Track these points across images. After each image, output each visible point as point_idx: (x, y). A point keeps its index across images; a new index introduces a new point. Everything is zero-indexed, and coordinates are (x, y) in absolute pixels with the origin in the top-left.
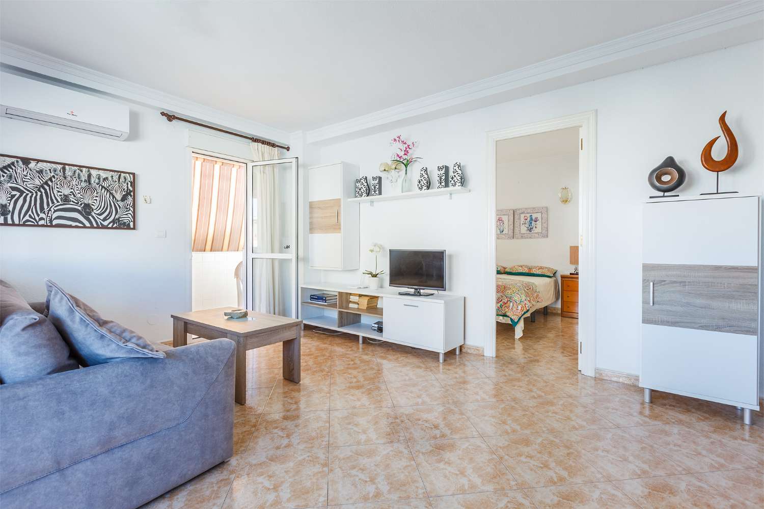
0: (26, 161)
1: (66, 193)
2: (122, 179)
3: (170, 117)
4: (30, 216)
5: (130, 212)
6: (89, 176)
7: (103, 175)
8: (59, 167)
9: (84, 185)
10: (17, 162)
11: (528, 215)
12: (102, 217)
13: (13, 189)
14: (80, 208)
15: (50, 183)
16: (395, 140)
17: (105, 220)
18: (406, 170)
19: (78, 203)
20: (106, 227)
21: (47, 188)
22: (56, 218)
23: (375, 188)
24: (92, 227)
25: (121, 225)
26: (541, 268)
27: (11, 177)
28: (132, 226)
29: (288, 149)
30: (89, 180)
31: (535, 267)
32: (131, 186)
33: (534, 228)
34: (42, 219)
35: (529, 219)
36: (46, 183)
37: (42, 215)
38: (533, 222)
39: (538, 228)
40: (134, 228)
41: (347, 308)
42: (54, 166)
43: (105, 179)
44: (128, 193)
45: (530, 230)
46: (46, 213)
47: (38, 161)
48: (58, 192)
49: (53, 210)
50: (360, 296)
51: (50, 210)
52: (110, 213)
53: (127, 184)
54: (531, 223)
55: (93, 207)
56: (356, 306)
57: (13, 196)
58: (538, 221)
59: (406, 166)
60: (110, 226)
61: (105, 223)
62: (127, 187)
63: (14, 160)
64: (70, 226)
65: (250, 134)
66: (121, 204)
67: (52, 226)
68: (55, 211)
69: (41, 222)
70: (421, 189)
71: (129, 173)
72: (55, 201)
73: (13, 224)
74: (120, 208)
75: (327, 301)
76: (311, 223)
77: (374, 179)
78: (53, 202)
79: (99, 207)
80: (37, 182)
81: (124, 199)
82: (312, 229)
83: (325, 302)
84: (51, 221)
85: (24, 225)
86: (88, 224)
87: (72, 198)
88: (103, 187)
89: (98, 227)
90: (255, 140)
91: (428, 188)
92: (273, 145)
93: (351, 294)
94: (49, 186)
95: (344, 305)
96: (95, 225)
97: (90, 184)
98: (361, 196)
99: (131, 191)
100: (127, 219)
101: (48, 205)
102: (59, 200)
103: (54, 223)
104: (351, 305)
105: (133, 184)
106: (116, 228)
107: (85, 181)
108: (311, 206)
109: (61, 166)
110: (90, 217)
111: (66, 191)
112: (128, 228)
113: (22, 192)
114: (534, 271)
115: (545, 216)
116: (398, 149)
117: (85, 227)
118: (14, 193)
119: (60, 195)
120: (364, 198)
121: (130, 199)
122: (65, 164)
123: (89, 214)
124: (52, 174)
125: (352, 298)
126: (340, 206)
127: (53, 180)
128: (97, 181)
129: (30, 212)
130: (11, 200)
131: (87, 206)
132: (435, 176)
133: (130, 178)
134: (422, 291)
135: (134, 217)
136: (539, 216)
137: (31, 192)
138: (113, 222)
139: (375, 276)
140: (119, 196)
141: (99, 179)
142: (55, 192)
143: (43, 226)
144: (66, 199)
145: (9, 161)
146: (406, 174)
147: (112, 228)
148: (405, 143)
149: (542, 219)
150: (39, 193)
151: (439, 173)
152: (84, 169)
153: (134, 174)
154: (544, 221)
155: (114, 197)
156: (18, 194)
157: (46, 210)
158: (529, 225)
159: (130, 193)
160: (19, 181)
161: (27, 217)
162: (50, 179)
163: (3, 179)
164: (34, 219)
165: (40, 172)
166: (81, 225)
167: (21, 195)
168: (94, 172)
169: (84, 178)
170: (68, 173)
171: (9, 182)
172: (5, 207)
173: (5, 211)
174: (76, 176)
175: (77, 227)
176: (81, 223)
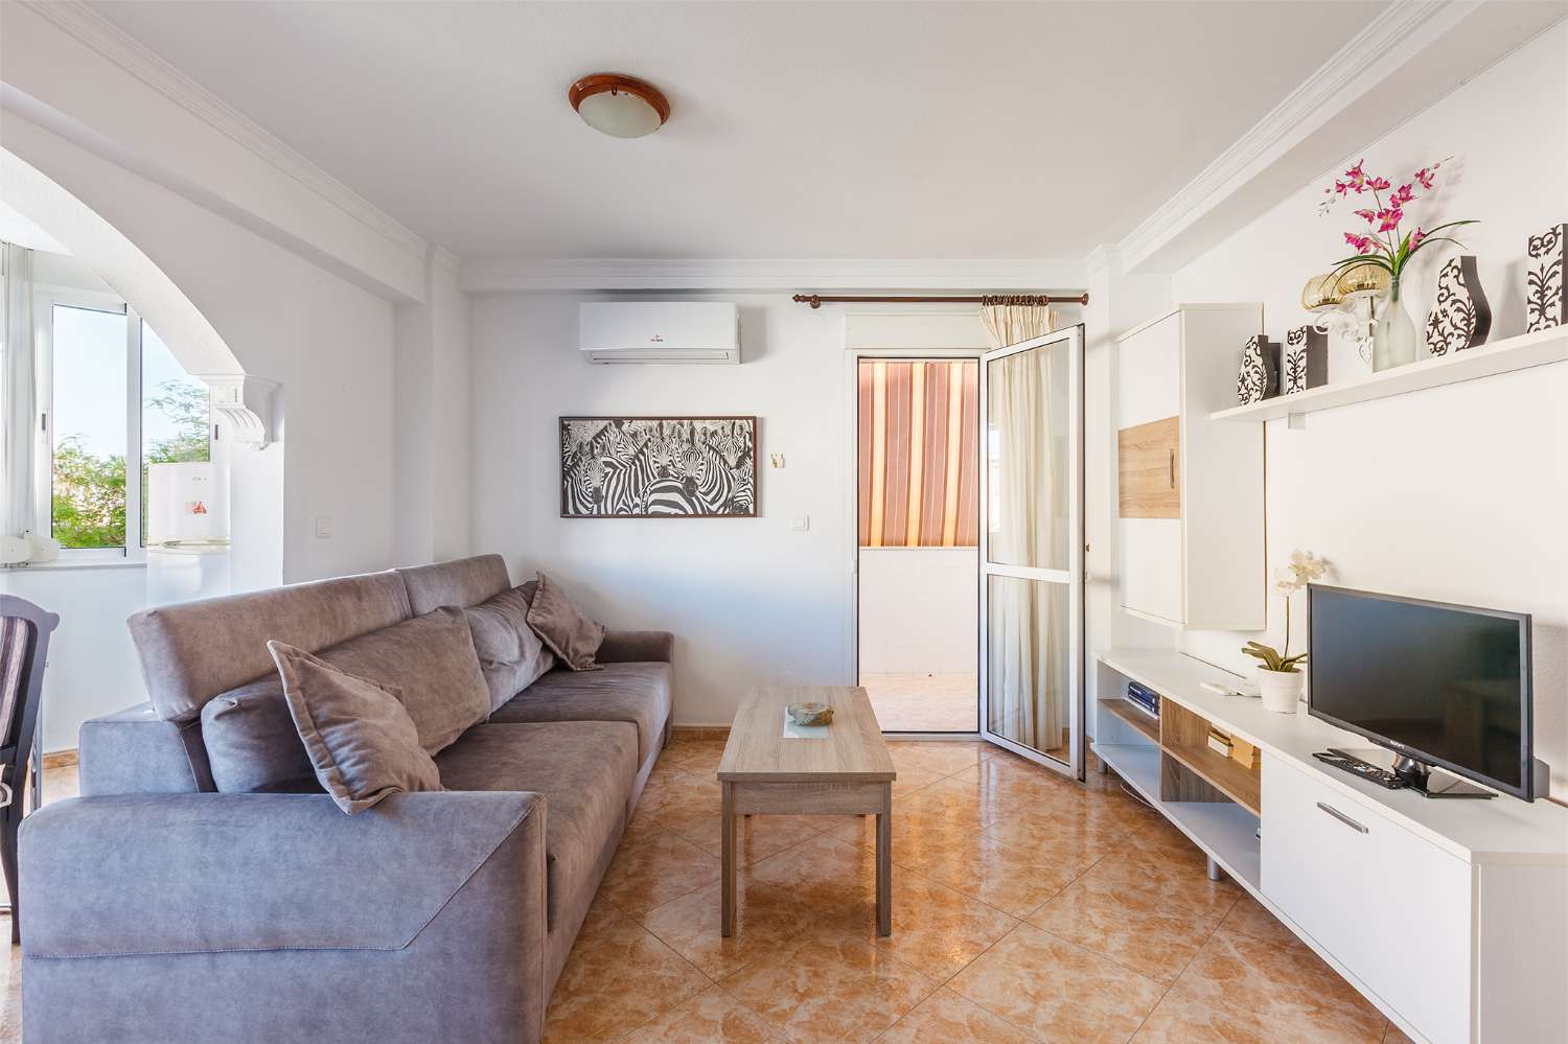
0: (619, 422)
1: (664, 464)
2: (737, 428)
3: (816, 301)
4: (624, 503)
5: (749, 486)
6: (692, 433)
7: (711, 426)
8: (655, 424)
9: (686, 446)
10: (610, 425)
12: (709, 498)
13: (607, 464)
14: (681, 486)
15: (645, 450)
17: (713, 502)
19: (678, 478)
20: (713, 515)
21: (642, 458)
22: (654, 503)
23: (1295, 367)
24: (697, 515)
25: (736, 510)
27: (603, 448)
28: (752, 512)
29: (1084, 300)
30: (691, 441)
32: (751, 440)
34: (636, 505)
36: (641, 451)
37: (637, 500)
40: (755, 515)
42: (649, 423)
43: (714, 433)
44: (746, 454)
46: (641, 496)
47: (631, 419)
48: (655, 462)
49: (649, 492)
51: (645, 492)
52: (721, 488)
53: (745, 437)
55: (697, 481)
57: (607, 474)
59: (1394, 270)
60: (720, 512)
61: (714, 508)
62: (745, 443)
63: (606, 422)
64: (668, 516)
65: (977, 291)
66: (736, 473)
67: (647, 516)
68: (652, 493)
69: (637, 511)
70: (1440, 348)
71: (747, 418)
72: (651, 477)
73: (607, 516)
74: (734, 479)
76: (1122, 490)
77: (1292, 337)
78: (649, 480)
79: (705, 482)
80: (632, 451)
81: (739, 465)
82: (1126, 506)
84: (646, 508)
85: (617, 516)
86: (691, 512)
87: (671, 470)
88: (711, 447)
89: (704, 515)
90: (992, 300)
92: (1041, 301)
94: (644, 454)
96: (700, 512)
97: (693, 444)
98: (1248, 397)
99: (750, 450)
100: (744, 497)
101: (643, 484)
102: (656, 475)
103: (652, 509)
105: (754, 436)
106: (728, 515)
107: (688, 441)
108: (1125, 443)
109: (658, 422)
110: (694, 498)
111: (664, 460)
112: (747, 514)
113: (615, 468)
117: (687, 515)
118: (607, 470)
119: (658, 467)
120: (1256, 404)
121: (749, 462)
122: (662, 419)
123: (692, 493)
124: (648, 436)
126: (1179, 439)
127: (649, 444)
128: (703, 438)
129: (624, 497)
130: (603, 481)
131: (690, 481)
133: (748, 426)
135: (755, 495)
137: (625, 467)
138: (725, 505)
140: (732, 462)
141: (705, 434)
142: (652, 463)
143: (637, 516)
144: (664, 473)
145: (602, 424)
147: (723, 515)
150: (634, 467)
152: (686, 422)
153: (754, 419)
155: (725, 462)
156: (611, 470)
157: (641, 492)
159: (751, 453)
160: (612, 451)
161: (621, 505)
162: (646, 445)
163: (596, 451)
164: (628, 506)
165: (634, 435)
166: (681, 513)
167: (614, 473)
168: (698, 425)
169: (686, 436)
170: (667, 432)
171: (602, 455)
172: (597, 490)
173: (597, 496)
174: (676, 434)
175: (676, 516)
176: (682, 508)
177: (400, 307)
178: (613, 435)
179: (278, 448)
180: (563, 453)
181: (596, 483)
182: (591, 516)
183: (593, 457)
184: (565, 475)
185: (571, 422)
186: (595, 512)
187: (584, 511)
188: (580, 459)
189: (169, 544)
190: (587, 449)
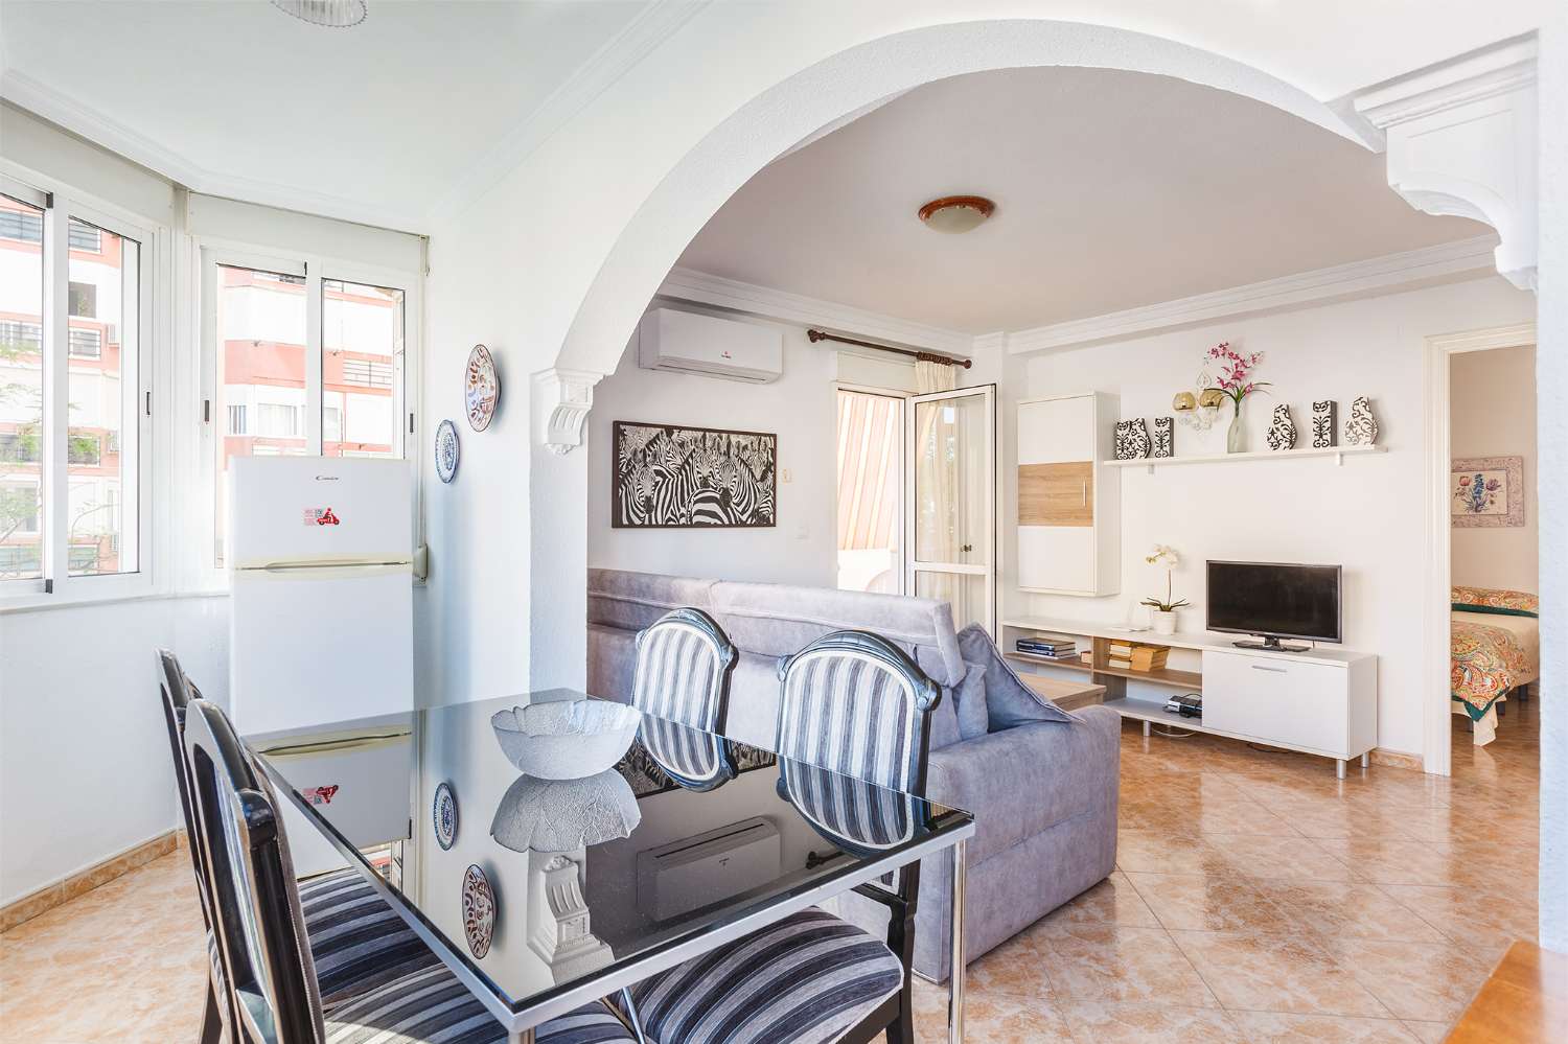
0: (669, 430)
1: (705, 475)
2: (762, 444)
3: (818, 337)
4: (672, 514)
5: (770, 498)
6: (728, 445)
7: (743, 441)
8: (700, 434)
9: (723, 459)
10: (662, 433)
11: (1472, 475)
12: (740, 509)
13: (658, 473)
14: (718, 496)
15: (690, 460)
16: (1214, 351)
17: (743, 513)
18: (1237, 409)
19: (716, 489)
20: (743, 524)
21: (688, 468)
22: (699, 512)
23: (1161, 440)
24: (730, 525)
25: (763, 520)
26: (1510, 595)
27: (655, 456)
28: (772, 522)
29: (968, 364)
30: (727, 454)
31: (1492, 593)
32: (772, 455)
33: (1488, 505)
34: (682, 515)
35: (1473, 484)
36: (687, 461)
37: (683, 510)
38: (1485, 491)
39: (1499, 502)
40: (774, 525)
41: (1107, 667)
42: (695, 434)
43: (745, 448)
44: (768, 468)
45: (1477, 508)
46: (687, 506)
47: (681, 429)
48: (698, 473)
49: (692, 502)
50: (1134, 645)
51: (690, 502)
52: (748, 504)
53: (768, 453)
54: (1479, 492)
55: (731, 493)
56: (1126, 665)
57: (657, 483)
58: (1499, 489)
59: (1237, 400)
60: (749, 522)
61: (744, 518)
62: (768, 458)
63: (658, 430)
64: (708, 525)
65: (916, 348)
66: (760, 486)
67: (691, 526)
68: (696, 502)
69: (683, 521)
70: (1275, 447)
71: (770, 436)
72: (695, 488)
73: (657, 526)
74: (759, 492)
75: (1057, 654)
76: (1021, 507)
77: (1158, 423)
78: (693, 490)
79: (737, 495)
80: (679, 461)
81: (763, 478)
82: (1023, 518)
83: (1053, 655)
84: (690, 518)
85: (666, 526)
86: (726, 521)
87: (711, 481)
88: (742, 461)
89: (737, 525)
90: (923, 356)
91: (1292, 444)
92: (947, 361)
93: (1111, 641)
94: (689, 464)
95: (1102, 661)
96: (734, 522)
97: (729, 457)
98: (1134, 455)
99: (771, 465)
100: (766, 510)
101: (688, 494)
102: (698, 485)
103: (696, 519)
104: (1113, 663)
105: (774, 452)
106: (755, 525)
107: (725, 453)
108: (1024, 473)
109: (702, 433)
110: (729, 509)
111: (706, 473)
112: (768, 523)
113: (664, 477)
114: (1492, 602)
115: (1516, 476)
116: (1219, 369)
117: (723, 525)
118: (659, 479)
119: (700, 478)
120: (1139, 459)
121: (770, 477)
122: (706, 431)
123: (728, 504)
124: (693, 447)
125: (1115, 649)
126: (1091, 476)
127: (694, 455)
128: (736, 452)
129: (672, 507)
130: (654, 490)
131: (726, 492)
132: (1307, 420)
133: (769, 443)
134: (1282, 642)
135: (774, 506)
136: (1500, 477)
137: (673, 476)
138: (751, 515)
139: (1166, 609)
140: (758, 477)
141: (738, 448)
142: (695, 472)
143: (684, 526)
144: (705, 484)
145: (654, 432)
146: (1237, 415)
147: (751, 525)
148: (1237, 357)
149: (1508, 483)
150: (680, 477)
151: (1317, 415)
152: (724, 435)
153: (775, 437)
154: (1513, 488)
155: (753, 476)
156: (661, 480)
157: (687, 502)
158: (1475, 498)
159: (770, 467)
160: (663, 461)
161: (669, 515)
162: (691, 455)
163: (648, 459)
164: (676, 516)
165: (682, 445)
166: (719, 523)
167: (664, 482)
168: (734, 439)
169: (724, 449)
170: (709, 443)
171: (653, 463)
172: (649, 499)
173: (649, 506)
174: (716, 447)
175: (716, 525)
176: (720, 519)
178: (663, 446)
180: (616, 461)
181: (648, 492)
182: (642, 526)
183: (646, 466)
184: (618, 482)
185: (627, 427)
186: (647, 522)
187: (637, 522)
188: (634, 466)
190: (640, 456)
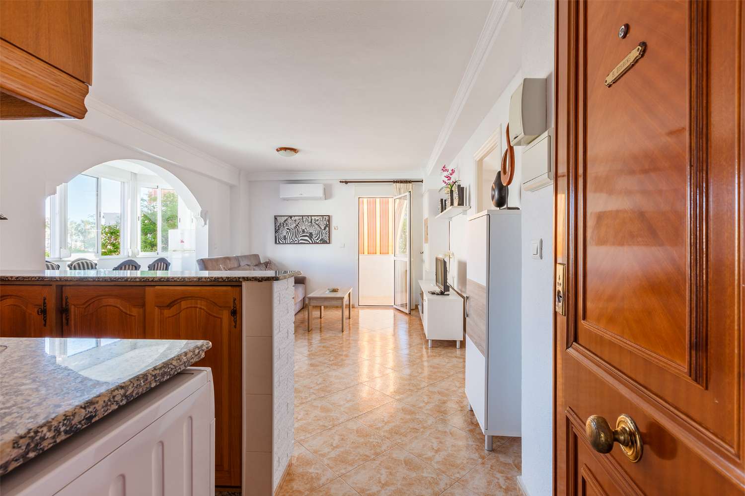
0: (291, 217)
1: (304, 229)
2: (324, 219)
3: (346, 182)
5: (328, 235)
6: (311, 220)
7: (317, 218)
8: (301, 217)
9: (310, 224)
10: (289, 218)
12: (316, 238)
13: (288, 229)
14: (308, 235)
17: (317, 240)
19: (308, 233)
20: (318, 243)
21: (297, 227)
22: (301, 240)
24: (313, 243)
25: (324, 242)
27: (287, 224)
29: (422, 181)
30: (311, 222)
34: (296, 241)
36: (297, 225)
37: (296, 239)
40: (329, 243)
42: (299, 217)
43: (318, 220)
44: (327, 226)
47: (294, 216)
48: (301, 228)
49: (299, 237)
52: (320, 236)
53: (326, 221)
55: (313, 234)
57: (287, 232)
61: (318, 241)
62: (326, 223)
64: (305, 243)
66: (323, 231)
67: (299, 243)
71: (327, 216)
73: (288, 244)
74: (323, 233)
78: (299, 233)
79: (315, 234)
80: (295, 225)
81: (324, 229)
84: (299, 241)
85: (290, 244)
86: (311, 242)
87: (306, 231)
88: (317, 224)
89: (315, 243)
92: (410, 182)
100: (326, 238)
102: (301, 232)
105: (329, 221)
106: (322, 243)
110: (312, 239)
112: (327, 243)
117: (310, 243)
119: (302, 230)
121: (327, 228)
122: (303, 216)
123: (312, 237)
124: (299, 221)
127: (299, 223)
129: (292, 238)
130: (286, 234)
131: (311, 234)
133: (327, 218)
135: (329, 237)
137: (293, 230)
138: (321, 240)
140: (323, 229)
141: (315, 220)
143: (296, 243)
144: (304, 231)
145: (286, 218)
147: (320, 243)
150: (295, 230)
152: (310, 217)
153: (329, 216)
155: (321, 228)
157: (297, 237)
159: (328, 226)
160: (289, 225)
161: (291, 240)
163: (284, 225)
164: (294, 241)
165: (295, 221)
167: (289, 231)
168: (313, 218)
169: (310, 221)
170: (304, 220)
171: (286, 226)
172: (285, 236)
173: (285, 238)
174: (307, 220)
175: (307, 243)
176: (309, 241)
177: (232, 187)
178: (289, 221)
179: (207, 226)
180: (275, 226)
182: (283, 244)
183: (284, 227)
184: (276, 232)
185: (278, 217)
186: (284, 242)
187: (281, 242)
188: (280, 227)
189: (174, 251)
190: (282, 224)
